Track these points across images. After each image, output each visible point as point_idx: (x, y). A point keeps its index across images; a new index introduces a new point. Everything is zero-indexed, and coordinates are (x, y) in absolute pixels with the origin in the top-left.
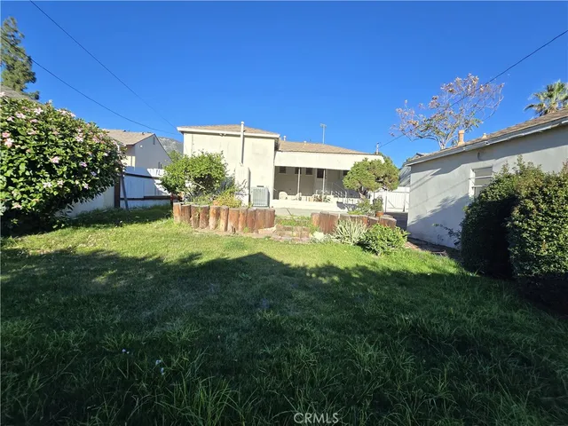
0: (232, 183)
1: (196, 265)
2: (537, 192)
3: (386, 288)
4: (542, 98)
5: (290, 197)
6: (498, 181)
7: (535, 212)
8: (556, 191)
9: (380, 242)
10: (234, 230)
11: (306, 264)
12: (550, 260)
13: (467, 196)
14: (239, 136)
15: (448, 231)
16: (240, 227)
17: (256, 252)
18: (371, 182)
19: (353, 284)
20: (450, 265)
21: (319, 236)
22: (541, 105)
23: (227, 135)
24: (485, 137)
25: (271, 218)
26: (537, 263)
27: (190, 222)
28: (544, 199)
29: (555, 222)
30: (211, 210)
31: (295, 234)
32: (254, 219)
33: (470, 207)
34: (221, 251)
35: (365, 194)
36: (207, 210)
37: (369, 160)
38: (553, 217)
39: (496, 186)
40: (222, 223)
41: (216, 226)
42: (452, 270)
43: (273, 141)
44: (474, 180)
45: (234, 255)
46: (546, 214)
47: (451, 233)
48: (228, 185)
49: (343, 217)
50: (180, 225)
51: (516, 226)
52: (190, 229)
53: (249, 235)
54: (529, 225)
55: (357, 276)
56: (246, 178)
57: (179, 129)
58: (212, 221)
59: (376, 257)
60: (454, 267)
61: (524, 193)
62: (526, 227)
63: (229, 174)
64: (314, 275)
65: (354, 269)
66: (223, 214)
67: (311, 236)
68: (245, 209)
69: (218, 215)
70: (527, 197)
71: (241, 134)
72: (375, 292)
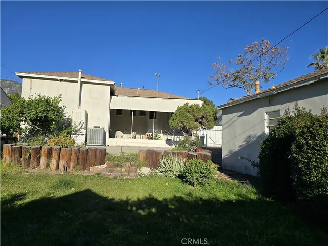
0: (69, 124)
1: (17, 206)
2: (306, 130)
3: (196, 216)
4: (318, 59)
5: (125, 136)
6: (283, 122)
7: (306, 146)
8: (318, 130)
9: (194, 175)
10: (66, 169)
11: (130, 197)
12: (318, 185)
13: (264, 134)
14: (77, 82)
15: (251, 163)
16: (72, 165)
17: (83, 188)
18: (191, 122)
19: (169, 215)
20: (252, 192)
21: (146, 170)
22: (318, 64)
23: (65, 81)
24: (273, 87)
25: (102, 156)
26: (311, 187)
27: (20, 162)
28: (311, 137)
29: (319, 155)
30: (43, 150)
31: (123, 169)
32: (85, 158)
33: (265, 142)
34: (47, 191)
35: (187, 132)
36: (38, 151)
37: (190, 104)
38: (318, 150)
39: (281, 126)
40: (54, 162)
41: (48, 165)
42: (253, 197)
43: (109, 87)
44: (267, 121)
45: (60, 193)
46: (313, 148)
47: (253, 164)
48: (65, 126)
49: (167, 153)
50: (9, 166)
51: (294, 158)
52: (19, 169)
53: (80, 173)
54: (303, 157)
55: (173, 207)
56: (83, 120)
57: (18, 74)
58: (43, 161)
59: (193, 188)
60: (255, 193)
61: (298, 131)
62: (301, 159)
63: (66, 116)
64: (134, 208)
65: (171, 200)
66: (55, 154)
67: (139, 171)
68: (77, 148)
69: (49, 155)
70: (300, 135)
71: (79, 80)
72: (185, 221)
